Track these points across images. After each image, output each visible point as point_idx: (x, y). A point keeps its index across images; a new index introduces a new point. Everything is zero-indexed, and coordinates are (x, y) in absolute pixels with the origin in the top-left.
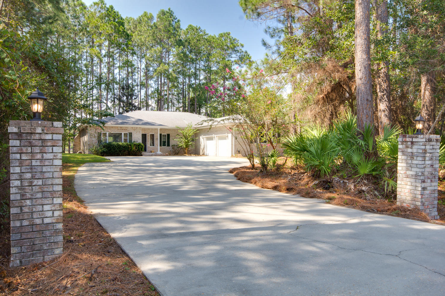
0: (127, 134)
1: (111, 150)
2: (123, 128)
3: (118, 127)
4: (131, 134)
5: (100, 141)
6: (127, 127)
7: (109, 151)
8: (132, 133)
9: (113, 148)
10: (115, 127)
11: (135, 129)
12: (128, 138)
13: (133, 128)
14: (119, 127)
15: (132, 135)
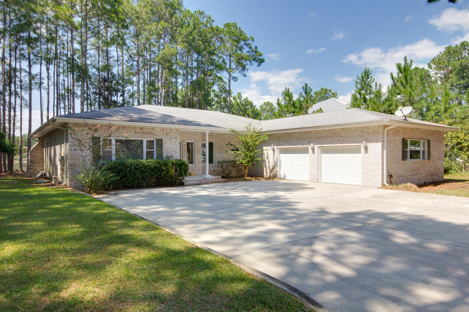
0: (153, 141)
1: (125, 176)
2: (145, 131)
3: (135, 128)
4: (160, 142)
5: (97, 158)
6: (153, 129)
7: (121, 178)
8: (161, 140)
9: (130, 171)
10: (129, 127)
11: (168, 132)
12: (155, 150)
13: (165, 131)
14: (138, 127)
15: (162, 145)
